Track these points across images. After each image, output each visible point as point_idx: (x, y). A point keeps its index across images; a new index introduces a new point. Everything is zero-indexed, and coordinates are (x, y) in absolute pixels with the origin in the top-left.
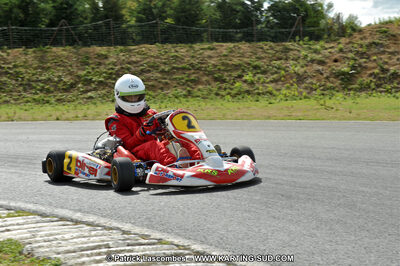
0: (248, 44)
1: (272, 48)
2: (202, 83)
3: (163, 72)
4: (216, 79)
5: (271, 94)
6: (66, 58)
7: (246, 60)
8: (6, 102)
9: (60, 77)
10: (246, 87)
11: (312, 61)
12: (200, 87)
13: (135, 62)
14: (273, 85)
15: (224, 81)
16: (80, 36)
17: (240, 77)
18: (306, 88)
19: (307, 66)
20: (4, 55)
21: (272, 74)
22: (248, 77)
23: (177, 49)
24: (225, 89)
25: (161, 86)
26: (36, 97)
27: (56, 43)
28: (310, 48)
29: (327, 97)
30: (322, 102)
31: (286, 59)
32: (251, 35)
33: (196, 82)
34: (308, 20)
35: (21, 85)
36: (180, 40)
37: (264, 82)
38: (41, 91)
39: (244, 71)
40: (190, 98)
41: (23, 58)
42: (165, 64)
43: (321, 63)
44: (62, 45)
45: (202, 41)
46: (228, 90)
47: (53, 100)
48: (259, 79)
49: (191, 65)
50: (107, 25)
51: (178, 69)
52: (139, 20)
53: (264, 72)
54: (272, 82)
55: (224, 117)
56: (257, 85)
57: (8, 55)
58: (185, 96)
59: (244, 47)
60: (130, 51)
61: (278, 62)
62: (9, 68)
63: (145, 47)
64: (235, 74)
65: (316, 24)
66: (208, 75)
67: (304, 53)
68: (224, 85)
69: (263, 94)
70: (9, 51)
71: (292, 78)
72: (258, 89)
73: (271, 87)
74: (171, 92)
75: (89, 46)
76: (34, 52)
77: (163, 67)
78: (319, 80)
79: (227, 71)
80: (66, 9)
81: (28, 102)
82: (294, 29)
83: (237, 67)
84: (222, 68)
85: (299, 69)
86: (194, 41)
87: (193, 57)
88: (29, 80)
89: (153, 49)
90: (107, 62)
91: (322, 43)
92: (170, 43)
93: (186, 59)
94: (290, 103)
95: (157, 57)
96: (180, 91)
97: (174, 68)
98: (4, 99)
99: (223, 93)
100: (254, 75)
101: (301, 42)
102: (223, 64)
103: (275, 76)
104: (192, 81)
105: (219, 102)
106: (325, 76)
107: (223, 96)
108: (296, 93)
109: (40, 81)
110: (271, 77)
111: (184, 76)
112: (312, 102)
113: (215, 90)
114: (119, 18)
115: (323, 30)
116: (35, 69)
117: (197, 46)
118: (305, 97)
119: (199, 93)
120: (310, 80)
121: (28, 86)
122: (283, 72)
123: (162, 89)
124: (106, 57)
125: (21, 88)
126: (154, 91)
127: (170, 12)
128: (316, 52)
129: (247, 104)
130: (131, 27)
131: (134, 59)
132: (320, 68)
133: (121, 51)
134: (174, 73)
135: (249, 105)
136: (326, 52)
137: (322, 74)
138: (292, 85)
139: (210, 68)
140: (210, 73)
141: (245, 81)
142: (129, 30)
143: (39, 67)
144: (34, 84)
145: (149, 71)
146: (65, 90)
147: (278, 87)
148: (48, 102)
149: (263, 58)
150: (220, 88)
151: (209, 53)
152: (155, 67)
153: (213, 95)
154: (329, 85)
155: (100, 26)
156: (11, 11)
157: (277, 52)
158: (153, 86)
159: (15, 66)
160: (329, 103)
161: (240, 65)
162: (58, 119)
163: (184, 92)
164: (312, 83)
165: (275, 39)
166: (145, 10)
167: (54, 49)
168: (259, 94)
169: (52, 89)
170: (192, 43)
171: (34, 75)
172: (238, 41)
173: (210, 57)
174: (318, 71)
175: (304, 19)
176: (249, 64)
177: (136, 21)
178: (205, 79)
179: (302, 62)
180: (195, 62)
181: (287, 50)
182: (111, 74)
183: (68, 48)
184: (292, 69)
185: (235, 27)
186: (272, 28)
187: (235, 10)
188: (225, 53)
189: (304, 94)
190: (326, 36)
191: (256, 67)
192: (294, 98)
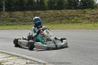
0: (75, 10)
1: (81, 11)
2: (64, 20)
3: (54, 17)
4: (67, 19)
5: (81, 22)
6: (31, 14)
7: (75, 14)
8: (16, 24)
9: (29, 18)
10: (75, 21)
11: (92, 14)
12: (63, 21)
13: (47, 15)
14: (82, 20)
15: (69, 19)
16: (34, 8)
17: (73, 18)
18: (90, 21)
19: (90, 15)
20: (16, 13)
21: (82, 17)
22: (75, 18)
23: (57, 11)
24: (70, 21)
25: (54, 20)
26: (23, 23)
27: (28, 10)
28: (91, 11)
29: (95, 23)
30: (94, 24)
31: (85, 14)
32: (76, 8)
33: (62, 19)
34: (91, 4)
35: (19, 20)
36: (58, 9)
37: (79, 19)
38: (24, 22)
39: (74, 17)
40: (61, 24)
41: (20, 14)
42: (55, 15)
43: (94, 15)
44: (29, 11)
45: (64, 9)
46: (70, 22)
47: (27, 24)
48: (78, 19)
49: (61, 15)
50: (41, 5)
51: (58, 16)
52: (48, 4)
53: (79, 17)
54: (81, 19)
55: (69, 29)
56: (78, 20)
57: (17, 13)
58: (60, 23)
59: (74, 11)
60: (46, 12)
61: (83, 14)
62: (17, 16)
63: (50, 11)
64: (72, 17)
65: (93, 5)
66: (65, 18)
67: (89, 12)
68: (69, 20)
69: (79, 22)
70: (17, 12)
71: (86, 18)
72: (78, 21)
73: (81, 21)
74: (56, 22)
75: (36, 11)
76: (23, 12)
77: (54, 16)
78: (93, 19)
79: (70, 17)
80: (30, 2)
81: (21, 24)
82: (87, 6)
83: (73, 16)
84: (69, 16)
85: (88, 16)
86: (62, 9)
87: (62, 13)
88: (21, 19)
89: (52, 11)
90: (40, 15)
91: (94, 10)
92: (56, 10)
93: (60, 14)
94: (86, 25)
95: (53, 13)
96: (58, 22)
97: (57, 16)
98: (15, 24)
99: (69, 22)
100: (77, 18)
101: (89, 10)
102: (69, 15)
103: (82, 18)
104: (61, 19)
105: (68, 25)
106: (95, 18)
107: (69, 23)
108: (88, 22)
109: (24, 19)
110: (81, 18)
111: (59, 18)
112: (92, 25)
113: (67, 21)
114: (43, 4)
115: (95, 6)
116: (23, 16)
117: (62, 11)
118: (90, 23)
119: (63, 22)
120: (91, 19)
121: (21, 21)
122: (84, 17)
123: (54, 21)
124: (40, 13)
125: (19, 21)
126: (52, 22)
127: (56, 2)
128: (93, 12)
129: (75, 25)
130: (46, 6)
131: (47, 14)
132: (94, 16)
133: (44, 12)
134: (57, 17)
135: (76, 25)
136: (95, 12)
137: (94, 17)
138: (86, 20)
139: (66, 16)
140: (66, 17)
141: (75, 19)
142: (46, 7)
143: (24, 16)
144: (23, 20)
145: (51, 17)
146: (30, 22)
147: (83, 21)
148: (26, 24)
149: (79, 13)
150: (68, 21)
151: (66, 12)
152: (52, 16)
153: (66, 23)
154: (96, 20)
155: (39, 6)
156: (17, 2)
157: (83, 12)
158: (51, 20)
159: (18, 16)
160: (96, 25)
161: (73, 15)
162: (27, 29)
163: (59, 22)
164: (91, 20)
165: (82, 9)
166: (50, 2)
167: (28, 12)
168: (78, 22)
169: (27, 21)
170: (61, 10)
171: (23, 18)
172: (73, 9)
173: (66, 13)
174: (93, 16)
175: (89, 4)
176: (76, 15)
177: (48, 5)
178: (64, 19)
179: (89, 14)
180: (62, 14)
181: (85, 11)
182: (41, 17)
183: (31, 11)
184: (86, 16)
185: (72, 6)
186: (81, 6)
187: (72, 2)
188: (70, 12)
189: (90, 22)
190: (95, 8)
191: (77, 16)
192: (87, 23)
